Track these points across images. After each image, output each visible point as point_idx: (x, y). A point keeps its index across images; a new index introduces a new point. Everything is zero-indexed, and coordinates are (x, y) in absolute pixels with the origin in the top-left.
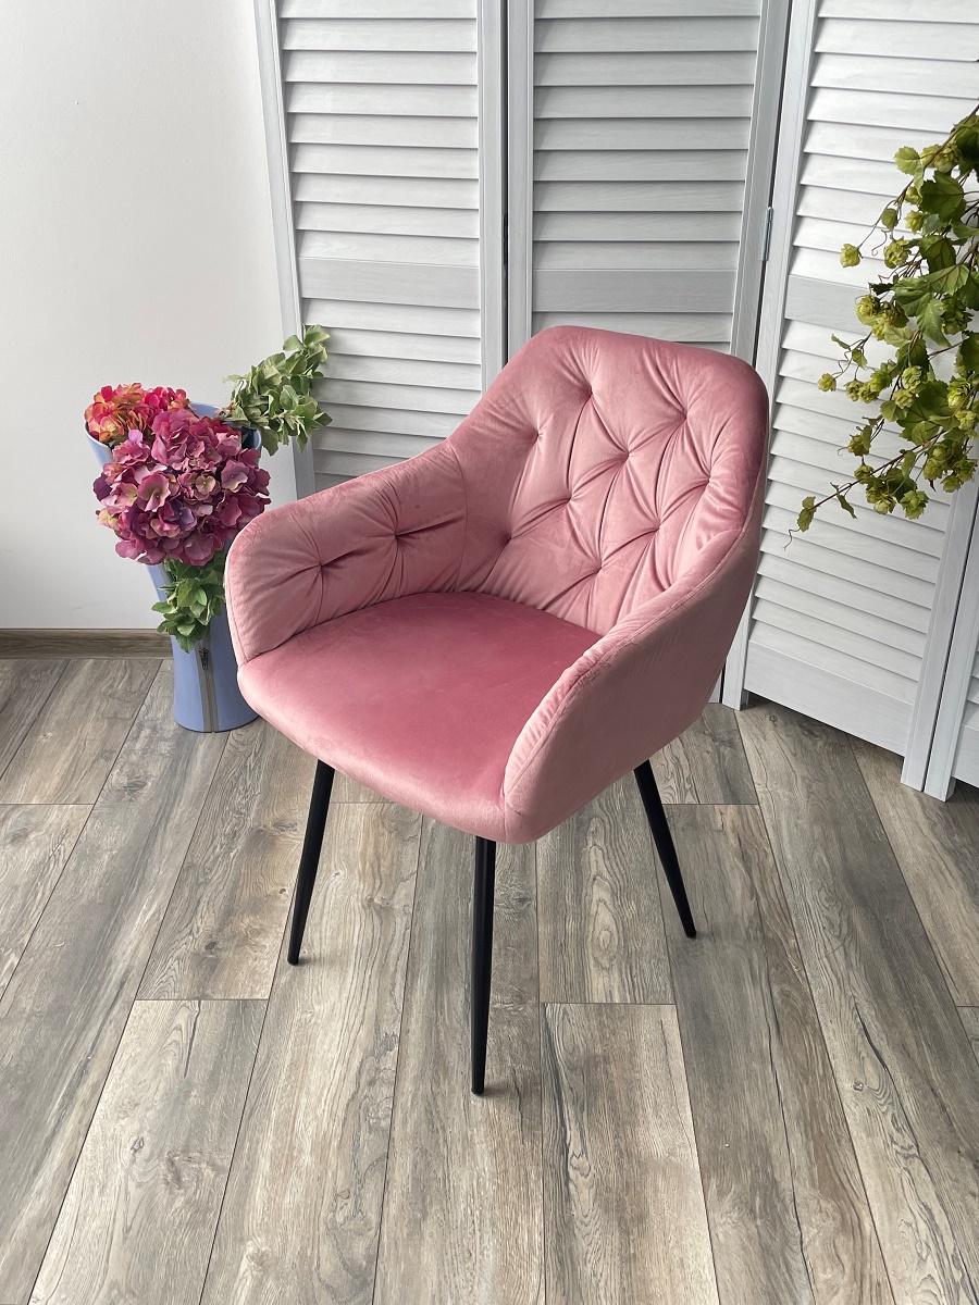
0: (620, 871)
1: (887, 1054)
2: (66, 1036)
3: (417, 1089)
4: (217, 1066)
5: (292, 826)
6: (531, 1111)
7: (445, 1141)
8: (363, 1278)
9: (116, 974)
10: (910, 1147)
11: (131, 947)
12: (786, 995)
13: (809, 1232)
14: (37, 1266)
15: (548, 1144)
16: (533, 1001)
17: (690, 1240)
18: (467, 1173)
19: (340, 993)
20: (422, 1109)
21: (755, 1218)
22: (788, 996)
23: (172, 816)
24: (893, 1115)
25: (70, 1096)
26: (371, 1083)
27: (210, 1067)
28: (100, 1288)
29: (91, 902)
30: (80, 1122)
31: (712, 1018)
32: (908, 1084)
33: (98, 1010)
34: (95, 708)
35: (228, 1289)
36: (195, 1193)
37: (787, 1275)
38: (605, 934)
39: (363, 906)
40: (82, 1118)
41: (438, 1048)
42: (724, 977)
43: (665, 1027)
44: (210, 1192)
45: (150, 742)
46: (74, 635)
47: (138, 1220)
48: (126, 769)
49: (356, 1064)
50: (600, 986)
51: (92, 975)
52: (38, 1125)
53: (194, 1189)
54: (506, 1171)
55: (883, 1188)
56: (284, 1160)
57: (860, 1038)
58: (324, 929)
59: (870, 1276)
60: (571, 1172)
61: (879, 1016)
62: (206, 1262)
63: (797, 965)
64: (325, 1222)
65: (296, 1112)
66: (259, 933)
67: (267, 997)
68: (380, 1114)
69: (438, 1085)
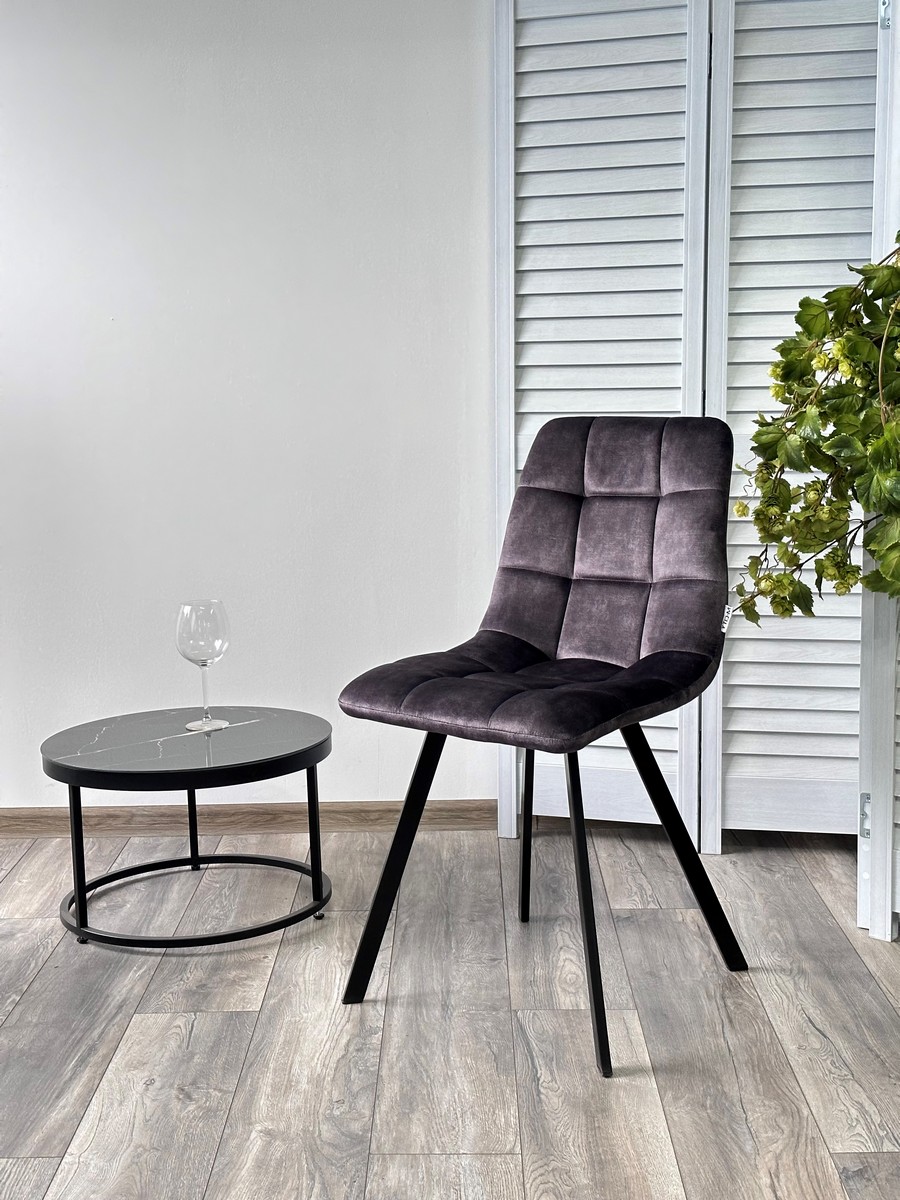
1: (829, 1031)
2: (73, 1033)
3: (401, 1053)
4: (217, 1044)
6: (505, 1061)
7: (428, 1077)
8: (360, 1140)
9: (115, 1001)
10: (846, 1075)
11: (126, 988)
12: (739, 1006)
13: (754, 1116)
14: (68, 1140)
15: (521, 1077)
16: (505, 1009)
17: (648, 1119)
18: (449, 1091)
19: (326, 1008)
20: (407, 1061)
21: (706, 1109)
22: (741, 1005)
23: (153, 922)
24: (832, 1060)
25: (83, 1061)
26: (358, 1050)
27: (210, 1044)
28: (127, 1148)
30: (95, 1073)
31: (671, 1016)
32: (846, 1045)
33: (101, 1019)
35: (240, 1147)
36: (205, 1103)
37: (733, 1135)
38: (570, 976)
39: (343, 965)
40: (96, 1071)
41: (419, 1032)
42: (682, 996)
43: (627, 1021)
44: (219, 1102)
47: (156, 1116)
49: (344, 1041)
50: (568, 1001)
51: (92, 1002)
52: (55, 1076)
53: (204, 1101)
54: (484, 1090)
55: (821, 1095)
56: (284, 1088)
57: (805, 1025)
58: (307, 976)
59: (806, 1135)
60: (542, 1090)
61: (824, 1014)
62: (220, 1134)
63: (749, 990)
64: (324, 1115)
65: (292, 1064)
66: (245, 979)
67: (258, 1010)
68: (368, 1064)
69: (420, 1051)
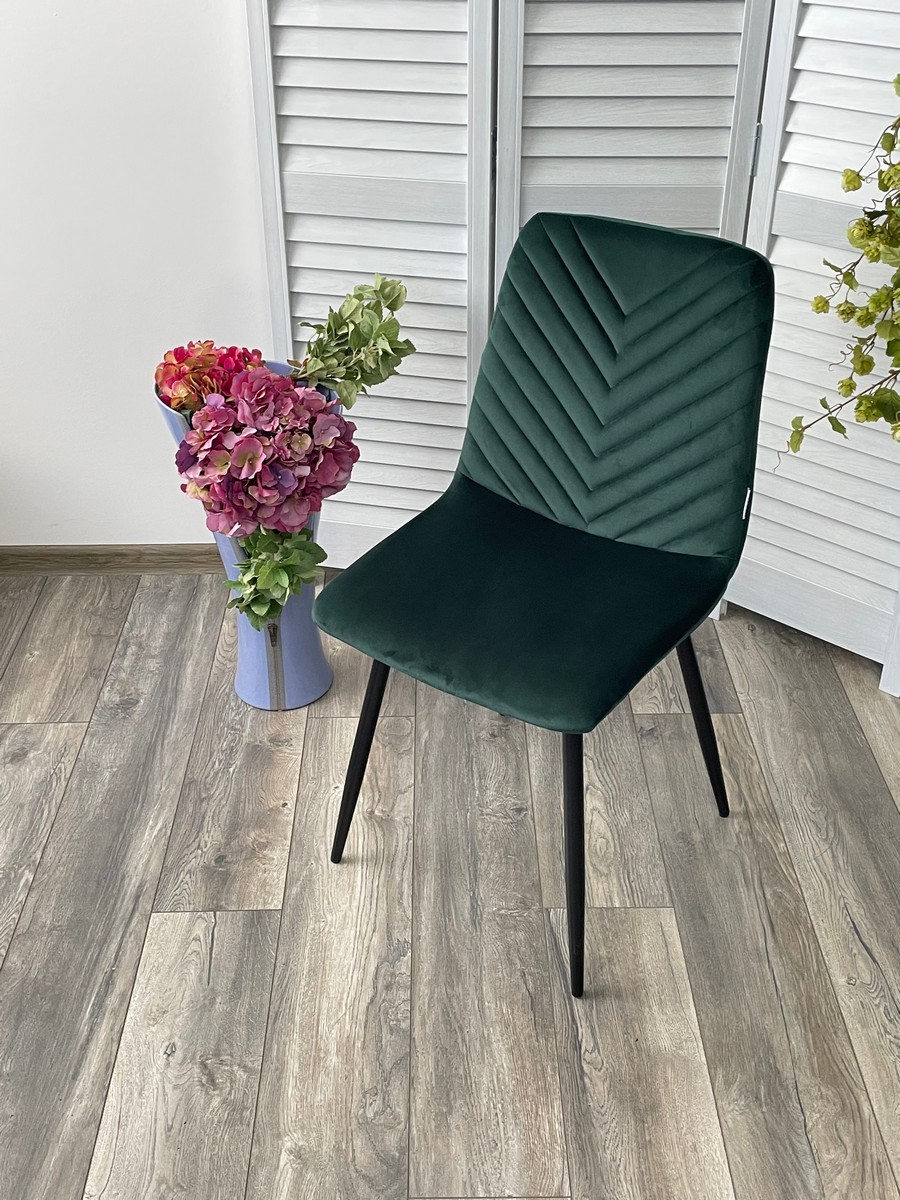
0: (612, 781)
1: (877, 950)
2: (88, 948)
3: (432, 993)
4: (239, 974)
5: (288, 741)
6: (543, 1010)
8: (396, 1169)
9: (131, 888)
11: (141, 862)
12: (778, 897)
13: (812, 1118)
14: (86, 1165)
15: (561, 1042)
16: (536, 907)
17: (700, 1126)
18: (487, 1070)
19: (351, 902)
20: (439, 1011)
21: (761, 1105)
22: (780, 898)
23: (168, 733)
24: (886, 1007)
25: (100, 1005)
26: (388, 987)
27: (232, 975)
28: (149, 1183)
29: (98, 818)
30: (112, 1030)
31: (710, 920)
32: (897, 977)
33: (118, 922)
34: (79, 626)
35: (270, 1181)
36: (230, 1093)
37: (793, 1156)
38: (600, 840)
39: (365, 819)
40: (113, 1025)
41: (450, 952)
42: (718, 881)
43: (665, 929)
44: (245, 1093)
45: (137, 659)
46: (51, 552)
47: (178, 1119)
48: (117, 686)
49: (372, 969)
50: (601, 891)
51: (107, 888)
52: (72, 1034)
53: (228, 1089)
54: (524, 1067)
55: (880, 1077)
56: (312, 1061)
57: (850, 936)
58: (329, 841)
59: (871, 1156)
60: (585, 1067)
61: (868, 915)
62: (248, 1156)
63: (787, 869)
64: (356, 1117)
65: (319, 1016)
66: (265, 846)
67: (280, 907)
68: (400, 1015)
69: (453, 988)
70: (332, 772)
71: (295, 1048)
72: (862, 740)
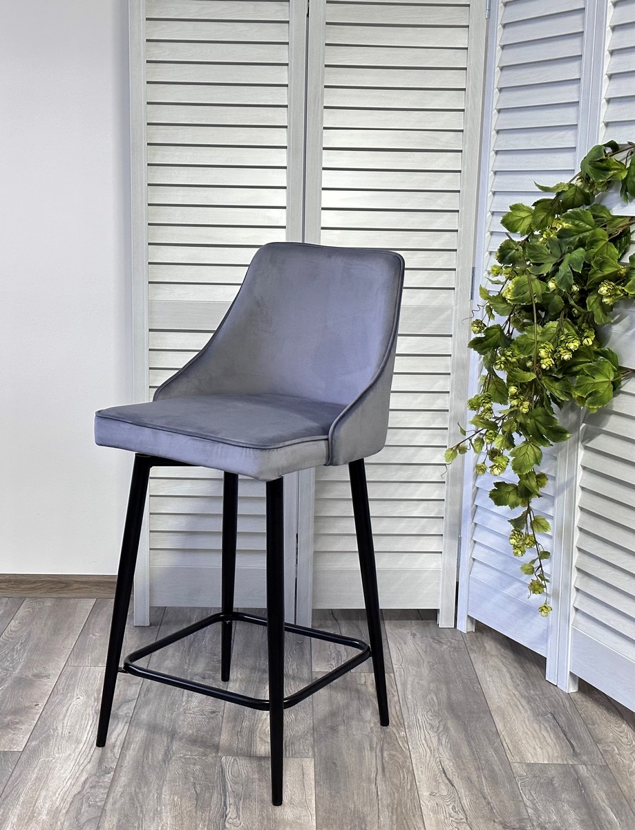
1: (456, 781)
3: (125, 790)
5: (47, 676)
6: (204, 800)
10: (461, 819)
12: (392, 756)
15: (213, 814)
16: (213, 755)
18: (155, 824)
19: (75, 750)
20: (128, 798)
22: (394, 756)
24: (454, 806)
26: (91, 787)
31: (339, 765)
32: (467, 793)
39: (96, 713)
41: (142, 773)
42: (351, 748)
43: (305, 767)
49: (83, 779)
50: (263, 749)
54: (182, 824)
56: (27, 817)
57: (439, 774)
58: (65, 722)
60: (227, 825)
61: (455, 765)
63: (403, 744)
65: (38, 798)
66: (17, 723)
67: (21, 750)
68: (97, 800)
69: (140, 789)
70: (77, 691)
71: (17, 810)
72: (478, 688)
